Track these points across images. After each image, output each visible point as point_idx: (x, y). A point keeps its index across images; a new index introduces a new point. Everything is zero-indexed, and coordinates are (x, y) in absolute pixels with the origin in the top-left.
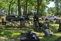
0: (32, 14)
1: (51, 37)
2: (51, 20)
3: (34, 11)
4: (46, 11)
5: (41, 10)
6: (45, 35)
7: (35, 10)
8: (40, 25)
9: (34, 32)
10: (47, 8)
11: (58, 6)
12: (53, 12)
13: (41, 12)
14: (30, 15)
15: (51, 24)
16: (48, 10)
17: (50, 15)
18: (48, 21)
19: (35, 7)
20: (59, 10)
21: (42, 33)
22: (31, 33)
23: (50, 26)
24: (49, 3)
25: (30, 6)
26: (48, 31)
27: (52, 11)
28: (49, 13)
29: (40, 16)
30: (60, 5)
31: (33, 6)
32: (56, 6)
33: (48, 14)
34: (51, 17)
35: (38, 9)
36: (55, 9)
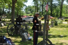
0: (5, 13)
1: (30, 42)
2: (29, 21)
3: (8, 10)
4: (24, 11)
5: (17, 9)
6: (22, 40)
7: (9, 8)
8: (17, 28)
9: (8, 36)
10: (25, 6)
11: (37, 5)
12: (32, 12)
13: (17, 11)
14: (3, 14)
15: (30, 26)
16: (26, 9)
17: (28, 15)
18: (26, 23)
19: (9, 4)
20: (39, 10)
21: (18, 38)
22: (5, 38)
23: (28, 29)
24: (27, 1)
25: (2, 3)
26: (26, 35)
27: (30, 10)
28: (27, 13)
29: (15, 16)
30: (40, 3)
31: (6, 3)
32: (35, 4)
33: (26, 15)
34: (30, 18)
35: (13, 8)
36: (34, 8)
